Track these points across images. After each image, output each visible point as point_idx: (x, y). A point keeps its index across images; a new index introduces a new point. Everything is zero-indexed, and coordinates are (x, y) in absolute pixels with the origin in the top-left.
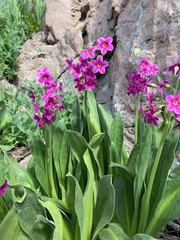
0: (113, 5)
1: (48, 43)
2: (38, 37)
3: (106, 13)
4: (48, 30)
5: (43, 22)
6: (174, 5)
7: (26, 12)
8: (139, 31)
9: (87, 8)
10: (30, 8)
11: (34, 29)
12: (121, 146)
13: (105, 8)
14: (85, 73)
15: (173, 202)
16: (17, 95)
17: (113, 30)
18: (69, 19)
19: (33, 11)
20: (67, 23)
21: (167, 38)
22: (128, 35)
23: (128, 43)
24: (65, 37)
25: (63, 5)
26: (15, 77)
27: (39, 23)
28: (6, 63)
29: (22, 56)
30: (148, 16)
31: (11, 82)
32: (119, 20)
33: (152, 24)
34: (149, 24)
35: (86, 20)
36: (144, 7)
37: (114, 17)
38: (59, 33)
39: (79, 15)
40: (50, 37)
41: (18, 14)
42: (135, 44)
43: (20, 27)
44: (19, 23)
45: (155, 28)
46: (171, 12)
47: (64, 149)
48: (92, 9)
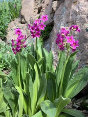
0: (53, 7)
1: (22, 23)
2: (17, 20)
3: (50, 10)
4: (22, 17)
5: (20, 13)
6: (79, 8)
7: (12, 8)
8: (64, 18)
9: (41, 8)
10: (14, 6)
11: (16, 16)
12: (52, 66)
13: (49, 8)
14: (36, 30)
15: (73, 90)
16: (5, 46)
17: (52, 18)
18: (33, 13)
19: (16, 8)
20: (32, 14)
21: (76, 22)
22: (59, 21)
23: (59, 24)
24: (30, 21)
25: (30, 6)
26: (5, 38)
27: (18, 14)
28: (1, 31)
29: (9, 28)
30: (68, 12)
31: (3, 40)
32: (55, 14)
33: (69, 16)
34: (68, 16)
35: (40, 14)
36: (66, 8)
37: (53, 12)
38: (27, 19)
39: (37, 11)
40: (23, 20)
41: (8, 9)
42: (62, 24)
43: (9, 15)
44: (8, 13)
45: (71, 17)
46: (77, 10)
47: (26, 66)
48: (43, 9)
